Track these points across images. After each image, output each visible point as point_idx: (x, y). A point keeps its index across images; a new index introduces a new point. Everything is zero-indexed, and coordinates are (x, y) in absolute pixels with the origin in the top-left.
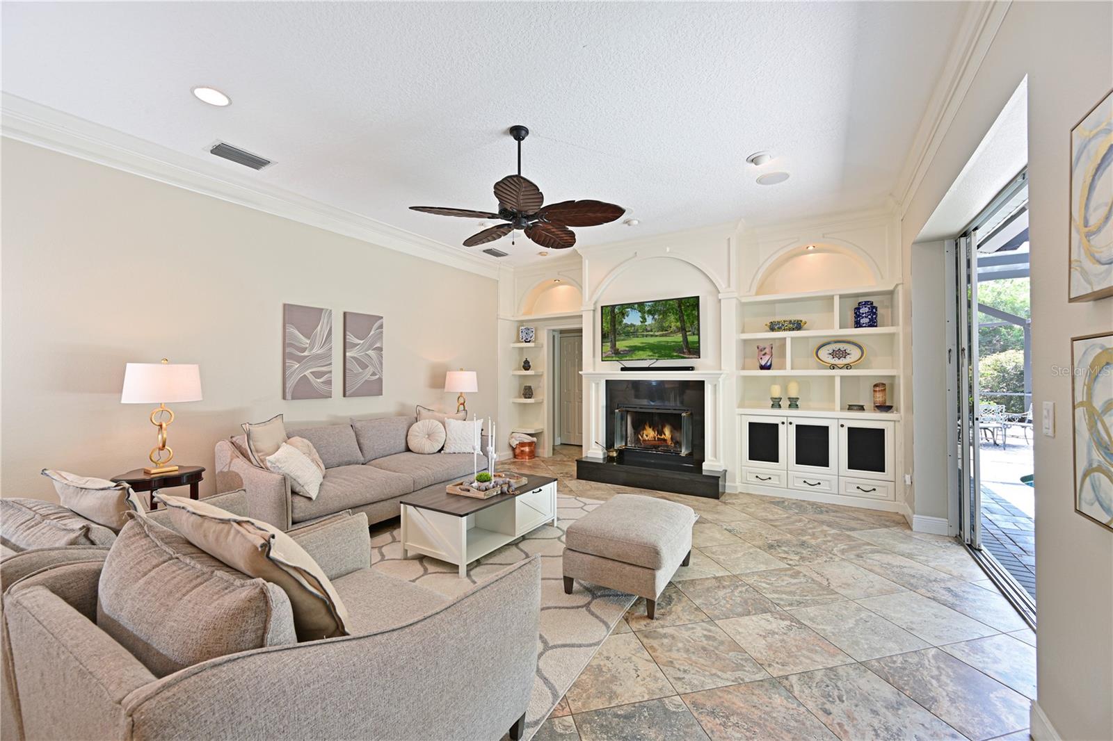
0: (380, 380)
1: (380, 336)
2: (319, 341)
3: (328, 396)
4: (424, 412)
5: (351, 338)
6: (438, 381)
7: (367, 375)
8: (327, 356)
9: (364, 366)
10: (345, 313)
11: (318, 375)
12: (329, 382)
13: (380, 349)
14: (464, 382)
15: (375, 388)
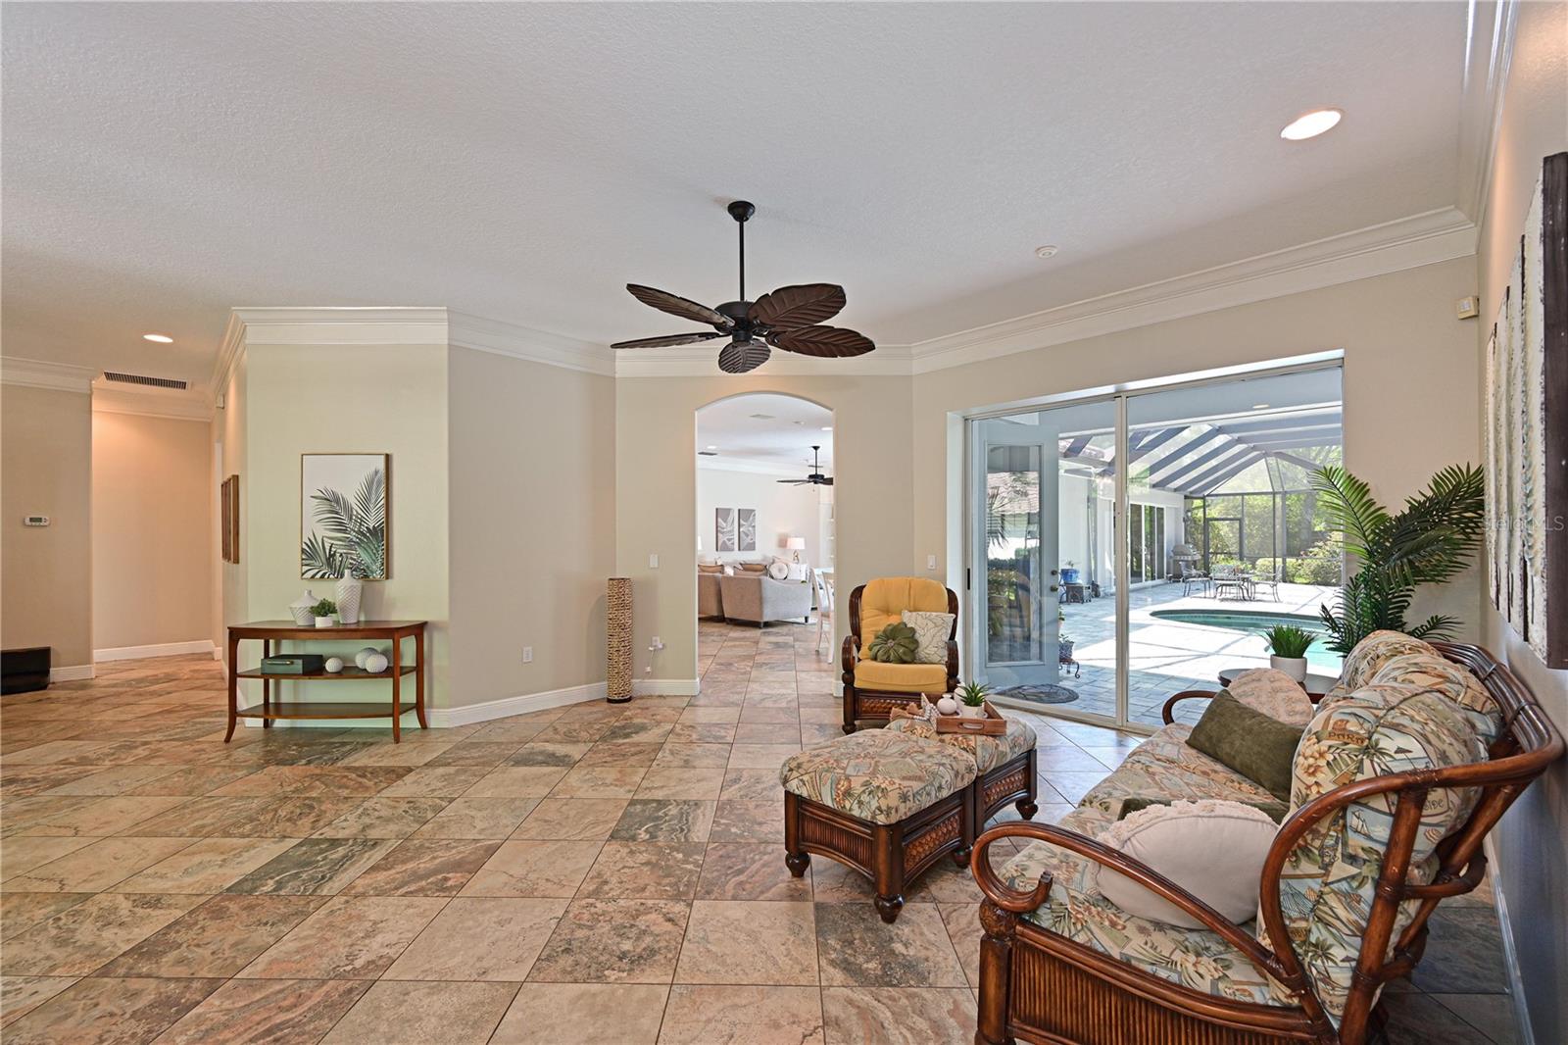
0: (754, 543)
1: (754, 520)
2: (729, 524)
3: (733, 550)
4: (776, 560)
5: (742, 522)
6: (783, 543)
7: (748, 540)
8: (732, 531)
9: (747, 536)
10: (739, 510)
11: (729, 540)
12: (733, 544)
13: (754, 527)
14: (797, 544)
15: (751, 547)
